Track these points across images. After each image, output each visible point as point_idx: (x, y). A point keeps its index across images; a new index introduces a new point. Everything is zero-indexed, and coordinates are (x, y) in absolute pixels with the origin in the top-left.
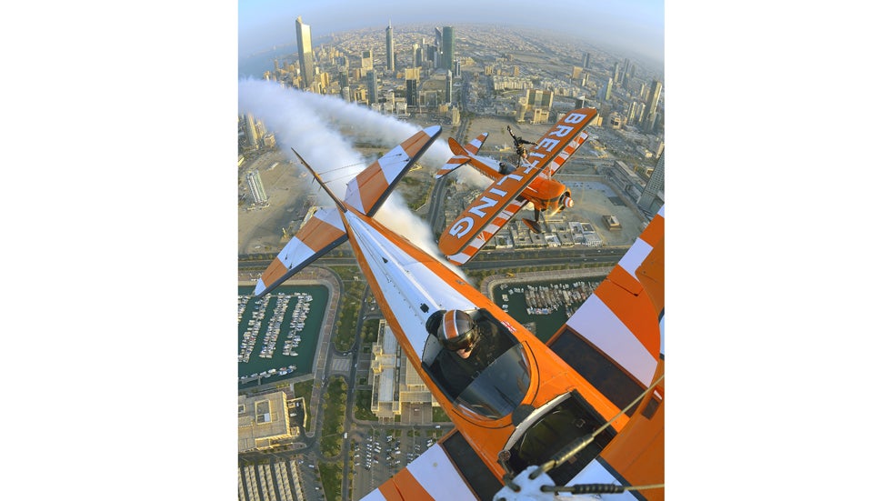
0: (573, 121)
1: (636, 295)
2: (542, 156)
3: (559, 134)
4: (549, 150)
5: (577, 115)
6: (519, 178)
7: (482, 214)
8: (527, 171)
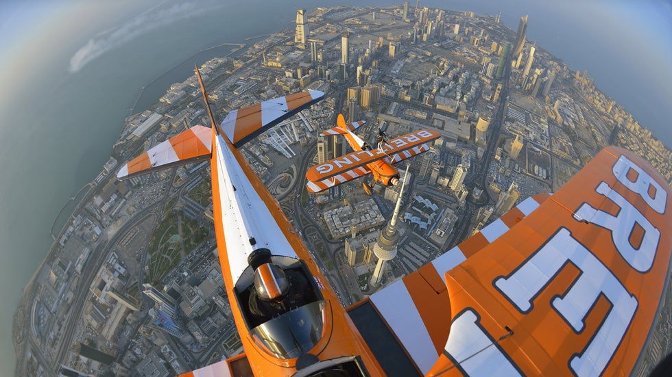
0: (423, 136)
1: (438, 293)
2: (392, 148)
3: (409, 139)
4: (398, 146)
5: (427, 133)
6: (372, 155)
7: (340, 166)
8: (378, 153)
